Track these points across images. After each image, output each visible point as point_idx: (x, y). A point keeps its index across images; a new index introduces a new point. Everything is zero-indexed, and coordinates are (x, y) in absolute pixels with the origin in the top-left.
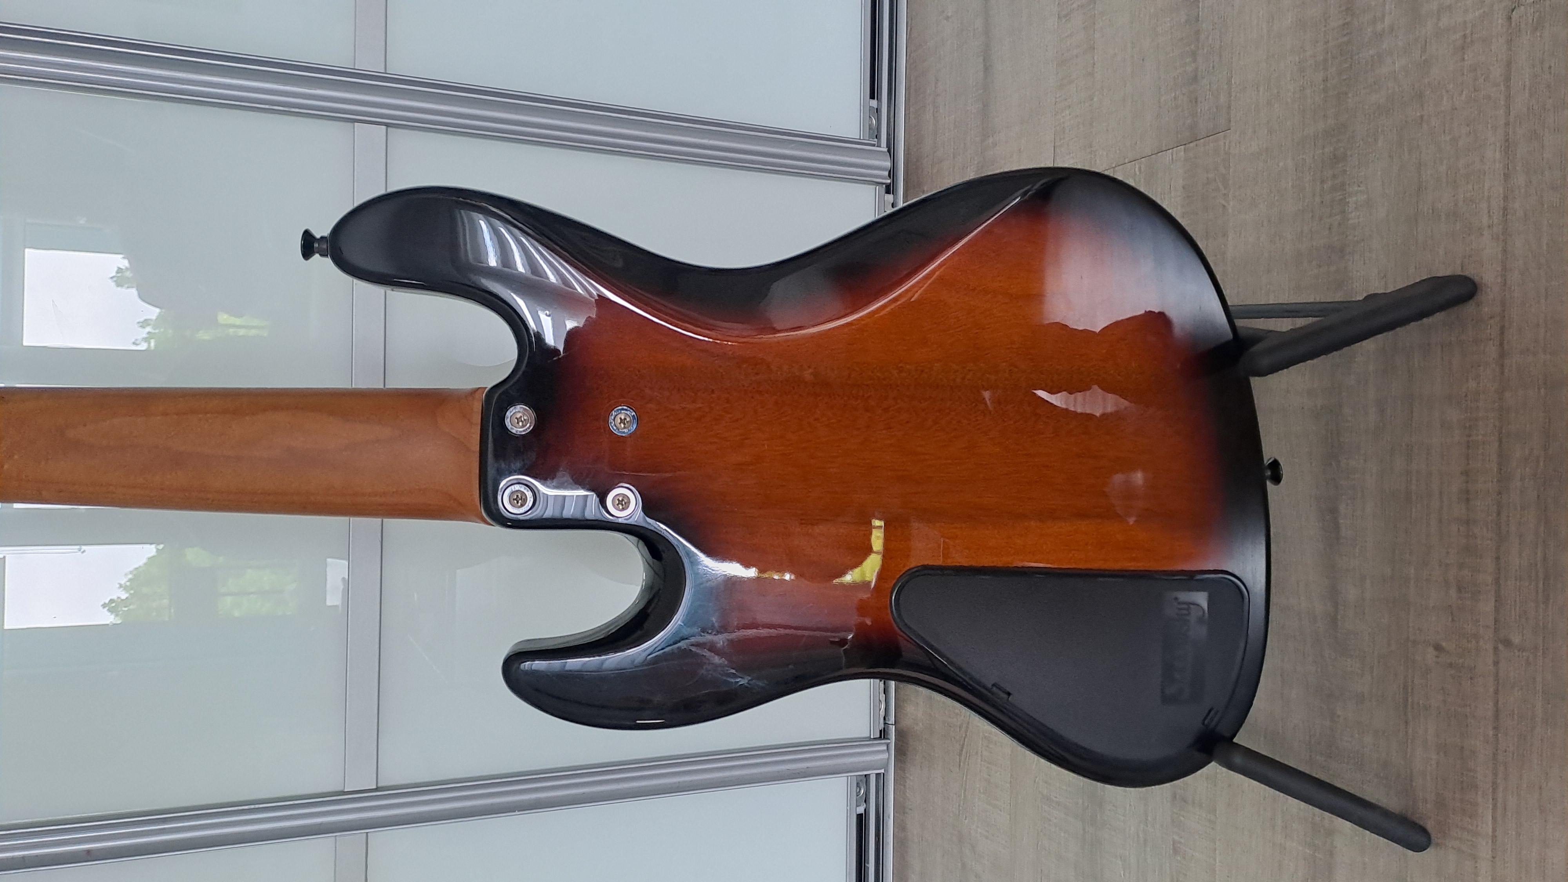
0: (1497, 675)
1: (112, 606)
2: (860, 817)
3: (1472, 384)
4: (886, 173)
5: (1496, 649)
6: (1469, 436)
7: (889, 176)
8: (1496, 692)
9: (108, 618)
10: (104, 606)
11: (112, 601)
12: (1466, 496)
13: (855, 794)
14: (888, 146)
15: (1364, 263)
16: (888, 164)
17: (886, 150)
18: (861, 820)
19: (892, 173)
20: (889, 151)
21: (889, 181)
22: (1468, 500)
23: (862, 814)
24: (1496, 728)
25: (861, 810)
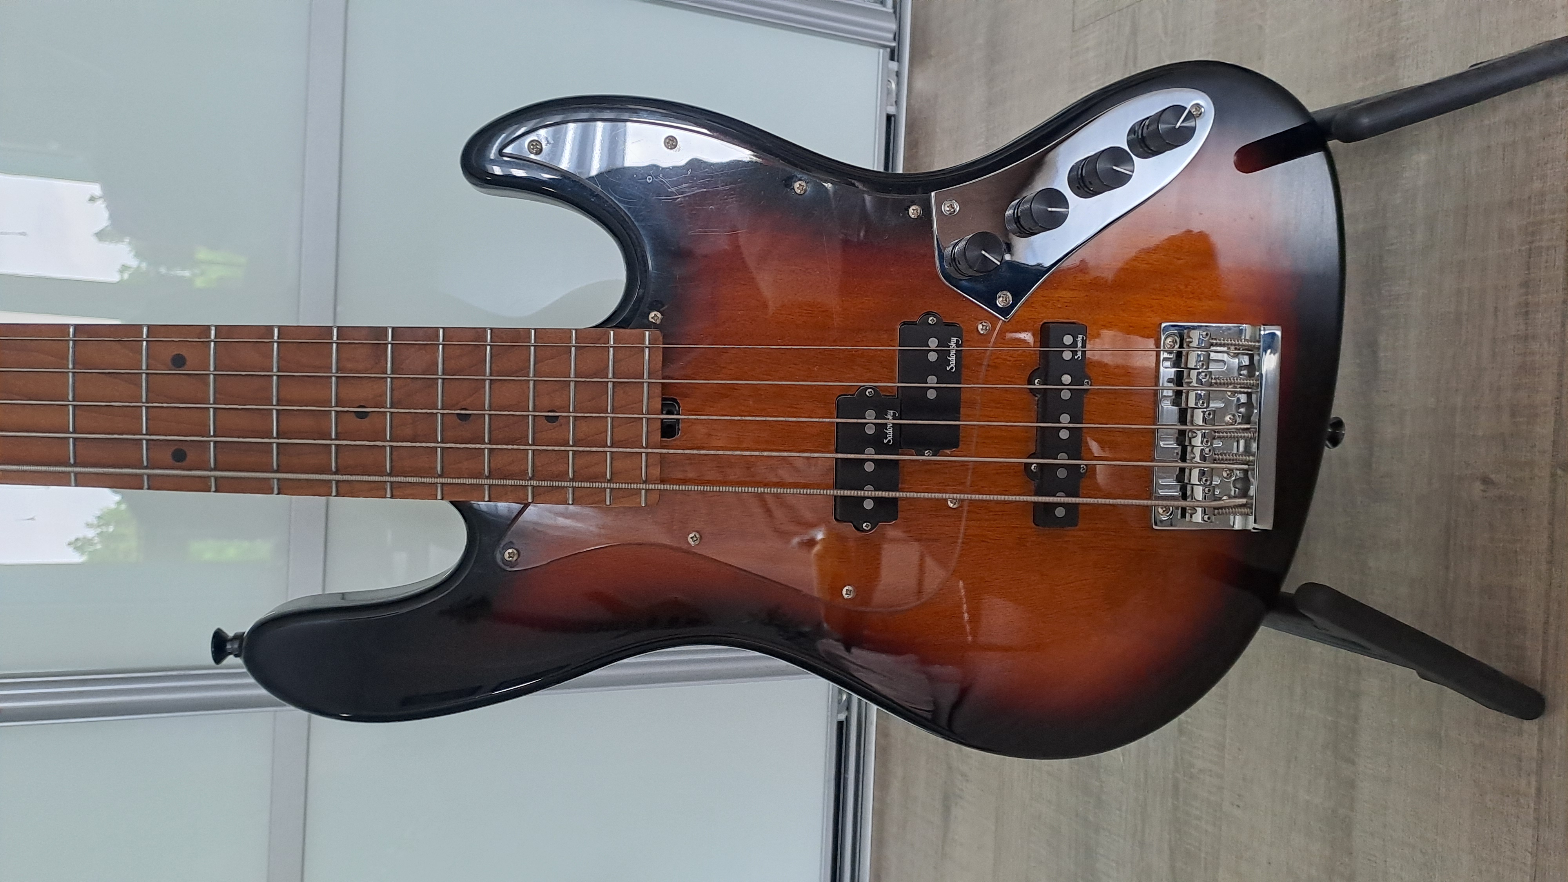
0: (1553, 504)
1: (79, 545)
2: (840, 724)
3: (1537, 185)
4: (891, 36)
5: (1553, 475)
6: (1532, 242)
7: (894, 39)
8: (1551, 523)
9: (76, 558)
10: (70, 544)
11: (77, 540)
12: (1526, 311)
13: (836, 700)
14: (894, 7)
15: (1417, 68)
16: (894, 26)
17: (891, 11)
18: (842, 728)
19: (898, 36)
20: (895, 12)
21: (894, 44)
22: (1527, 313)
23: (843, 722)
24: (1550, 562)
25: (842, 717)
